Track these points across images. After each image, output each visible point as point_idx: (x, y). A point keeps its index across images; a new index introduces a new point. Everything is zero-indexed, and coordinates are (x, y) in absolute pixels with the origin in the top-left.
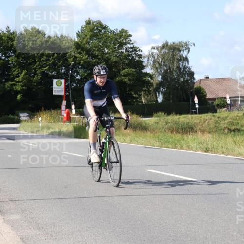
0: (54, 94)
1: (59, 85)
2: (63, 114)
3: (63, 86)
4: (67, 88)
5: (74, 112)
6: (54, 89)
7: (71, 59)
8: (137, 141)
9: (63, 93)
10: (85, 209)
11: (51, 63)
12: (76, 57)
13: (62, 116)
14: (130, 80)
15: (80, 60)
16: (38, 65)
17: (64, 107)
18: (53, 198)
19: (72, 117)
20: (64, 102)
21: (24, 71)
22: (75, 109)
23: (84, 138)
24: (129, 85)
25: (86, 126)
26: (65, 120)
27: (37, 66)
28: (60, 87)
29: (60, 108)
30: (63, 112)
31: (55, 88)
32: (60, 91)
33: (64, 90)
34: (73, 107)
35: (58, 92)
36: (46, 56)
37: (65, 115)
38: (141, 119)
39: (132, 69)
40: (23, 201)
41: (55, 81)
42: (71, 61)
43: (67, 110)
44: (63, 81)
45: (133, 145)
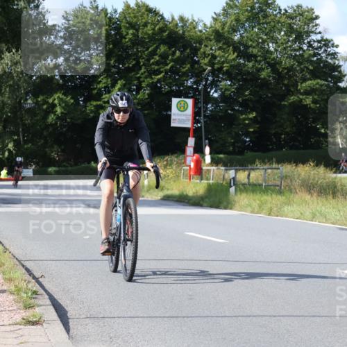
0: (173, 125)
1: (182, 109)
2: (188, 162)
3: (190, 111)
4: (196, 114)
5: (208, 159)
6: (173, 117)
7: (206, 60)
8: (325, 217)
9: (188, 125)
10: (225, 339)
11: (168, 67)
12: (214, 57)
13: (187, 166)
14: (314, 102)
15: (223, 63)
16: (145, 72)
17: (190, 150)
18: (167, 315)
19: (204, 168)
20: (191, 141)
21: (119, 82)
22: (210, 153)
23: (226, 208)
24: (314, 111)
25: (231, 187)
26: (192, 173)
27: (142, 74)
28: (184, 113)
29: (184, 152)
30: (189, 159)
31: (174, 114)
32: (183, 121)
33: (190, 118)
34: (207, 150)
35: (180, 121)
36: (160, 56)
37: (192, 165)
38: (335, 175)
39: (319, 81)
40: (113, 320)
41: (175, 101)
42: (205, 64)
43: (196, 155)
44: (190, 102)
45: (317, 223)
